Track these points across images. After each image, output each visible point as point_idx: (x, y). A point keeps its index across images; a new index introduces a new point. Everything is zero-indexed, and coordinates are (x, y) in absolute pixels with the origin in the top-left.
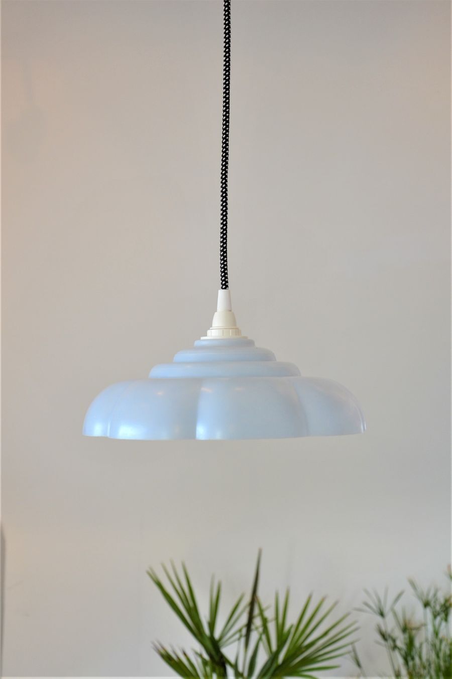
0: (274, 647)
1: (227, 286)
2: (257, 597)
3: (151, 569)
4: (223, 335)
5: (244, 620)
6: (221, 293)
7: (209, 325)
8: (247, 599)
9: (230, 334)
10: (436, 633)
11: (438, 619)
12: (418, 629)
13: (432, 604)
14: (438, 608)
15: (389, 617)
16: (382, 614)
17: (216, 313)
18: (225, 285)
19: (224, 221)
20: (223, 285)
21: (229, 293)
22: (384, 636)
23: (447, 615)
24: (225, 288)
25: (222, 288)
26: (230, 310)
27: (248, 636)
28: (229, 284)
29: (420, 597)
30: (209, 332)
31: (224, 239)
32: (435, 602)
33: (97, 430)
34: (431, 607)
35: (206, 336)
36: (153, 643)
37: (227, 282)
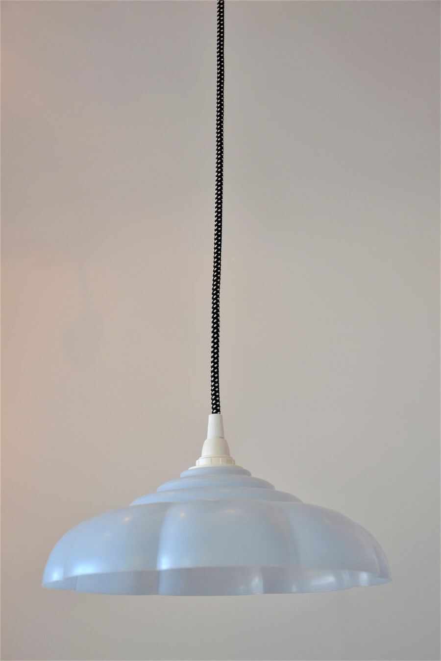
1: (218, 411)
4: (211, 463)
6: (212, 418)
7: (199, 455)
9: (221, 463)
17: (206, 441)
18: (216, 409)
20: (213, 409)
24: (216, 413)
25: (213, 413)
26: (221, 436)
28: (222, 409)
30: (197, 462)
33: (56, 575)
35: (195, 465)
37: (219, 406)
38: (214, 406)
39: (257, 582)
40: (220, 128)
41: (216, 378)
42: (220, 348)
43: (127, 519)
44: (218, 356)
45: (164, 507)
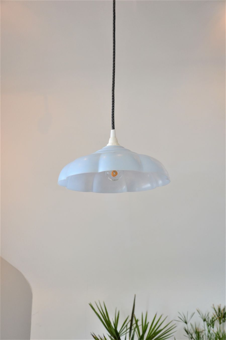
0: (141, 334)
1: (114, 129)
2: (134, 315)
3: (90, 303)
4: (112, 145)
5: (129, 326)
6: (112, 131)
7: (108, 143)
8: (130, 318)
9: (115, 144)
10: (209, 331)
11: (210, 326)
12: (202, 332)
13: (207, 320)
14: (209, 322)
15: (189, 324)
16: (186, 323)
17: (110, 138)
18: (113, 128)
19: (113, 110)
20: (112, 128)
21: (115, 131)
22: (187, 332)
23: (213, 325)
24: (113, 129)
25: (112, 129)
26: (115, 137)
27: (130, 332)
28: (115, 128)
29: (202, 318)
31: (113, 115)
32: (208, 319)
34: (206, 321)
35: (107, 145)
36: (91, 333)
37: (114, 127)
38: (113, 127)
39: (124, 187)
40: (114, 25)
41: (113, 118)
42: (115, 108)
43: (85, 159)
44: (114, 108)
45: (99, 155)
